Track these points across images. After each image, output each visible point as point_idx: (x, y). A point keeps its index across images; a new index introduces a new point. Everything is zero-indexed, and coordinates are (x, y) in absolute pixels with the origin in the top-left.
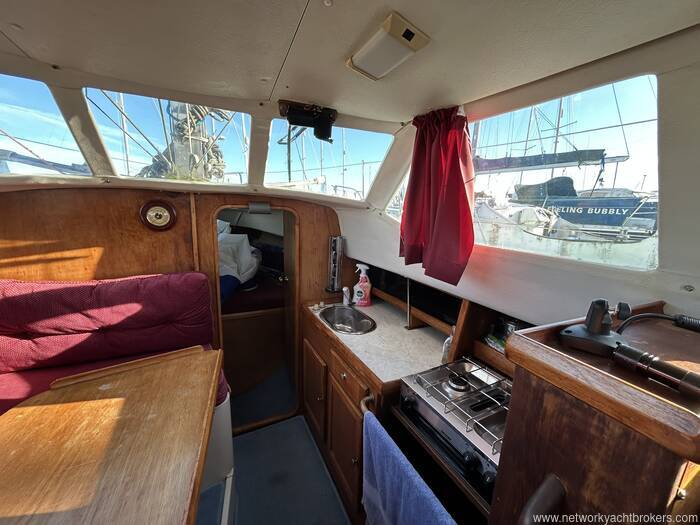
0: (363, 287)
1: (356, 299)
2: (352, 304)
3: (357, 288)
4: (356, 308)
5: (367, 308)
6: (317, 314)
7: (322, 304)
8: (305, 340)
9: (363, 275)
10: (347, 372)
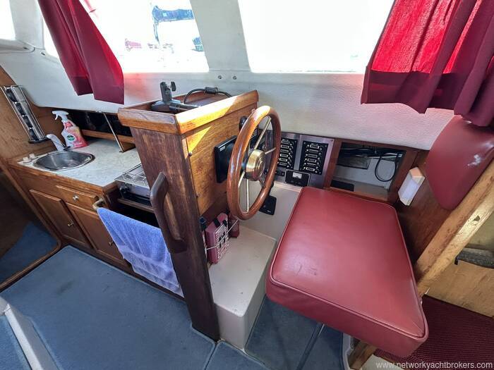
0: (71, 131)
1: (69, 143)
2: (67, 149)
3: (65, 134)
4: (74, 150)
5: (85, 148)
6: (31, 165)
7: (32, 156)
8: (31, 191)
9: (65, 121)
10: (77, 195)
